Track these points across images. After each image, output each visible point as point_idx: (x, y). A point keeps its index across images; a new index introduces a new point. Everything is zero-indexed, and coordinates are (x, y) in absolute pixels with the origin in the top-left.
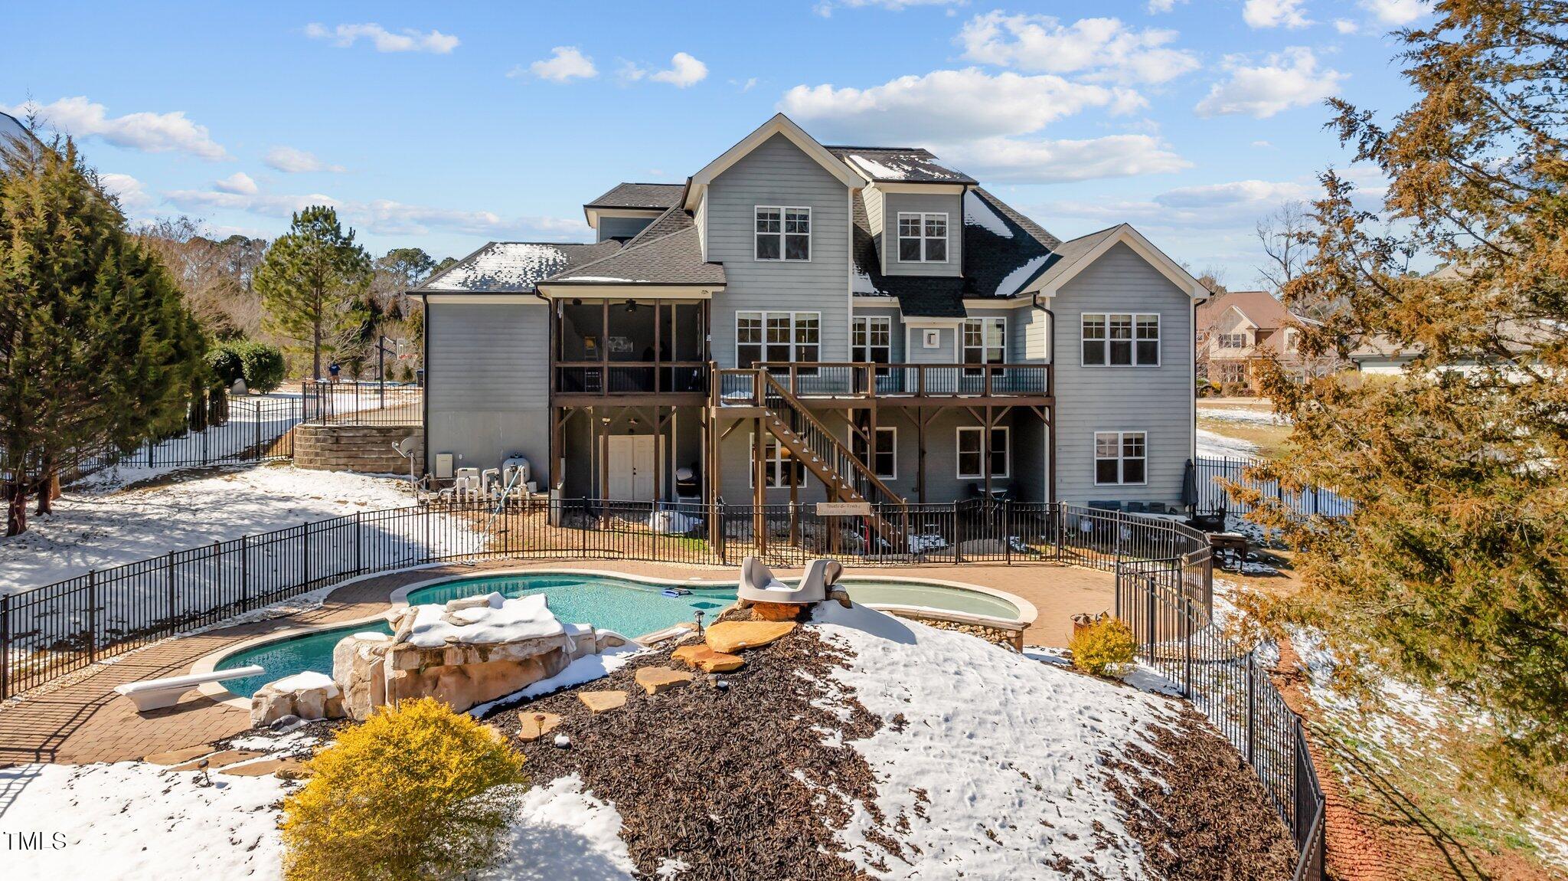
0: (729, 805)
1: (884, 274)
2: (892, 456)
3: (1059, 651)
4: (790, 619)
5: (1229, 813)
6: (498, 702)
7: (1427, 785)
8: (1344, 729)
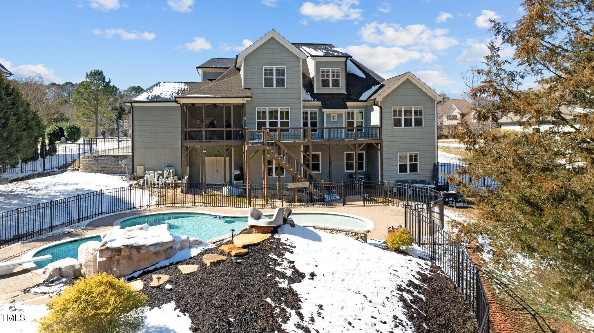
0: (238, 314)
1: (315, 92)
2: (319, 164)
3: (382, 242)
4: (269, 233)
5: (450, 309)
6: (145, 270)
7: (529, 293)
8: (496, 270)
